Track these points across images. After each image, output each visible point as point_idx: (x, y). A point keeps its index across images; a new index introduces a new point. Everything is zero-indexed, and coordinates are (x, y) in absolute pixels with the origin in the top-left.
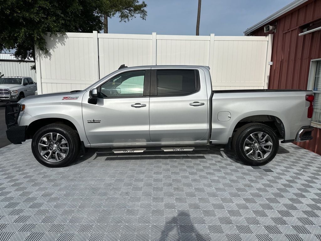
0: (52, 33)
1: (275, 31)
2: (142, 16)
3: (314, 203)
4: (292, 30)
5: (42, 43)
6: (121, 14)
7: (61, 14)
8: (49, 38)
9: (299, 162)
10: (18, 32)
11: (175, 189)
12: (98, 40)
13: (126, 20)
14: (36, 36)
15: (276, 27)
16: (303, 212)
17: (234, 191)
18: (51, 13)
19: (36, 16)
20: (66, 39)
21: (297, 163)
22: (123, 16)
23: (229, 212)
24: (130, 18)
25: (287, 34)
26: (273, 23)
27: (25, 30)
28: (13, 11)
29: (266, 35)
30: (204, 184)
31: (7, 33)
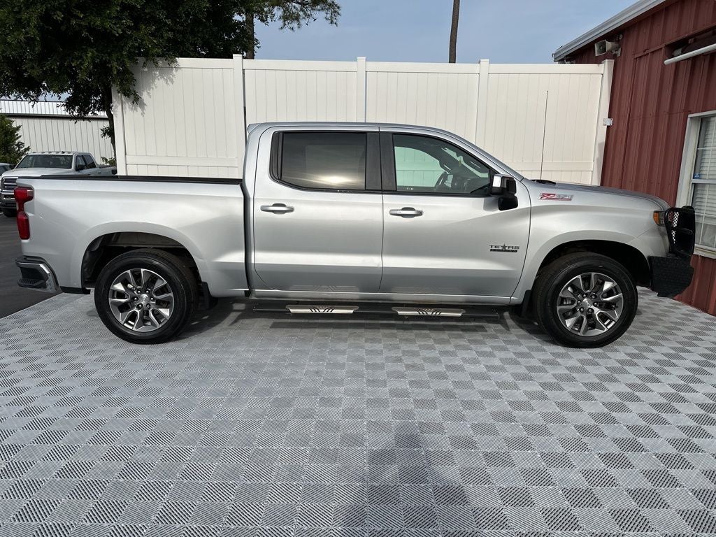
0: (147, 60)
1: (619, 53)
2: (329, 16)
3: (673, 391)
4: (653, 52)
5: (127, 80)
6: (284, 11)
7: (167, 18)
8: (142, 72)
9: (656, 322)
10: (77, 59)
11: (408, 366)
12: (244, 73)
13: (295, 25)
14: (115, 67)
15: (620, 45)
16: (651, 405)
17: (522, 370)
18: (145, 16)
19: (115, 24)
20: (176, 71)
21: (653, 324)
22: (289, 17)
23: (511, 403)
24: (303, 22)
25: (642, 59)
26: (614, 35)
27: (92, 52)
28: (69, 15)
29: (598, 61)
30: (462, 359)
31: (55, 59)
